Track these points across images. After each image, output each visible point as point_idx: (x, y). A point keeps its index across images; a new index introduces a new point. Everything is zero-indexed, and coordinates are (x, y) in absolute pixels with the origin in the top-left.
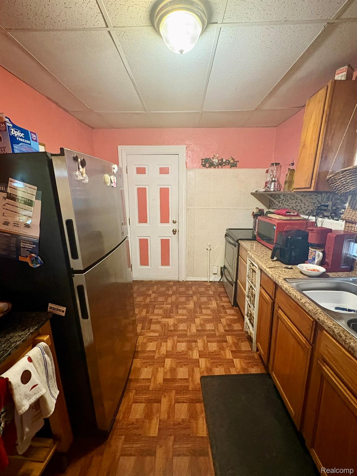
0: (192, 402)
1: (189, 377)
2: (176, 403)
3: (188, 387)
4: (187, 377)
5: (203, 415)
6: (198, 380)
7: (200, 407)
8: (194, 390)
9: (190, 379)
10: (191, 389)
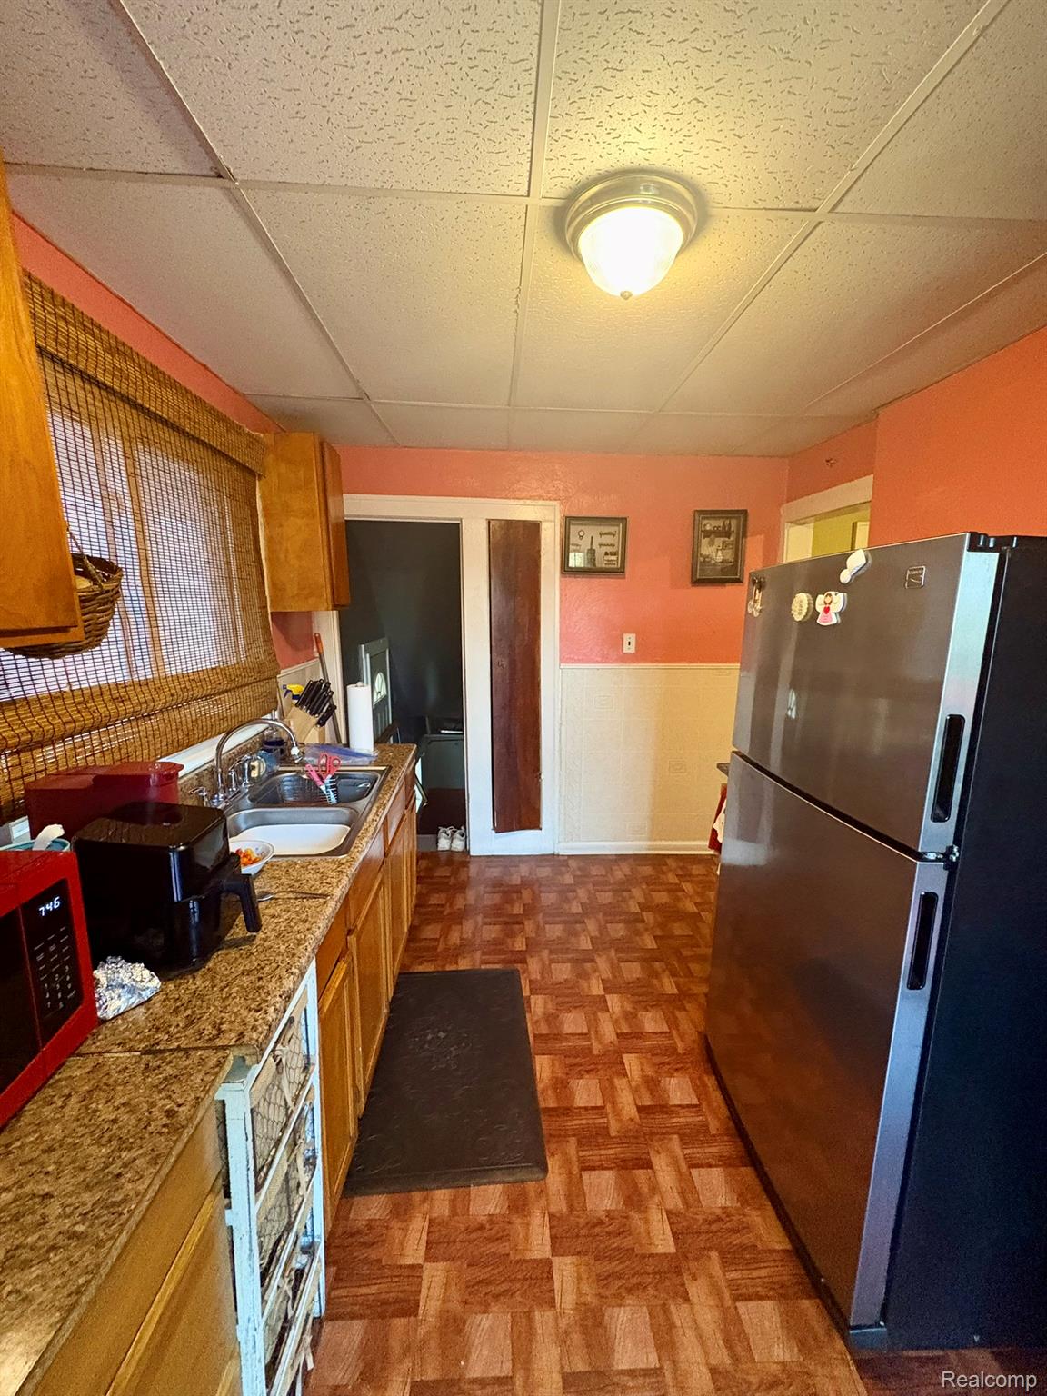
0: (567, 1111)
1: (581, 1176)
2: (603, 1107)
3: (580, 1144)
4: (585, 1175)
5: (540, 1086)
6: (553, 1164)
7: (548, 1100)
8: (561, 1137)
9: (575, 1171)
10: (570, 1139)
